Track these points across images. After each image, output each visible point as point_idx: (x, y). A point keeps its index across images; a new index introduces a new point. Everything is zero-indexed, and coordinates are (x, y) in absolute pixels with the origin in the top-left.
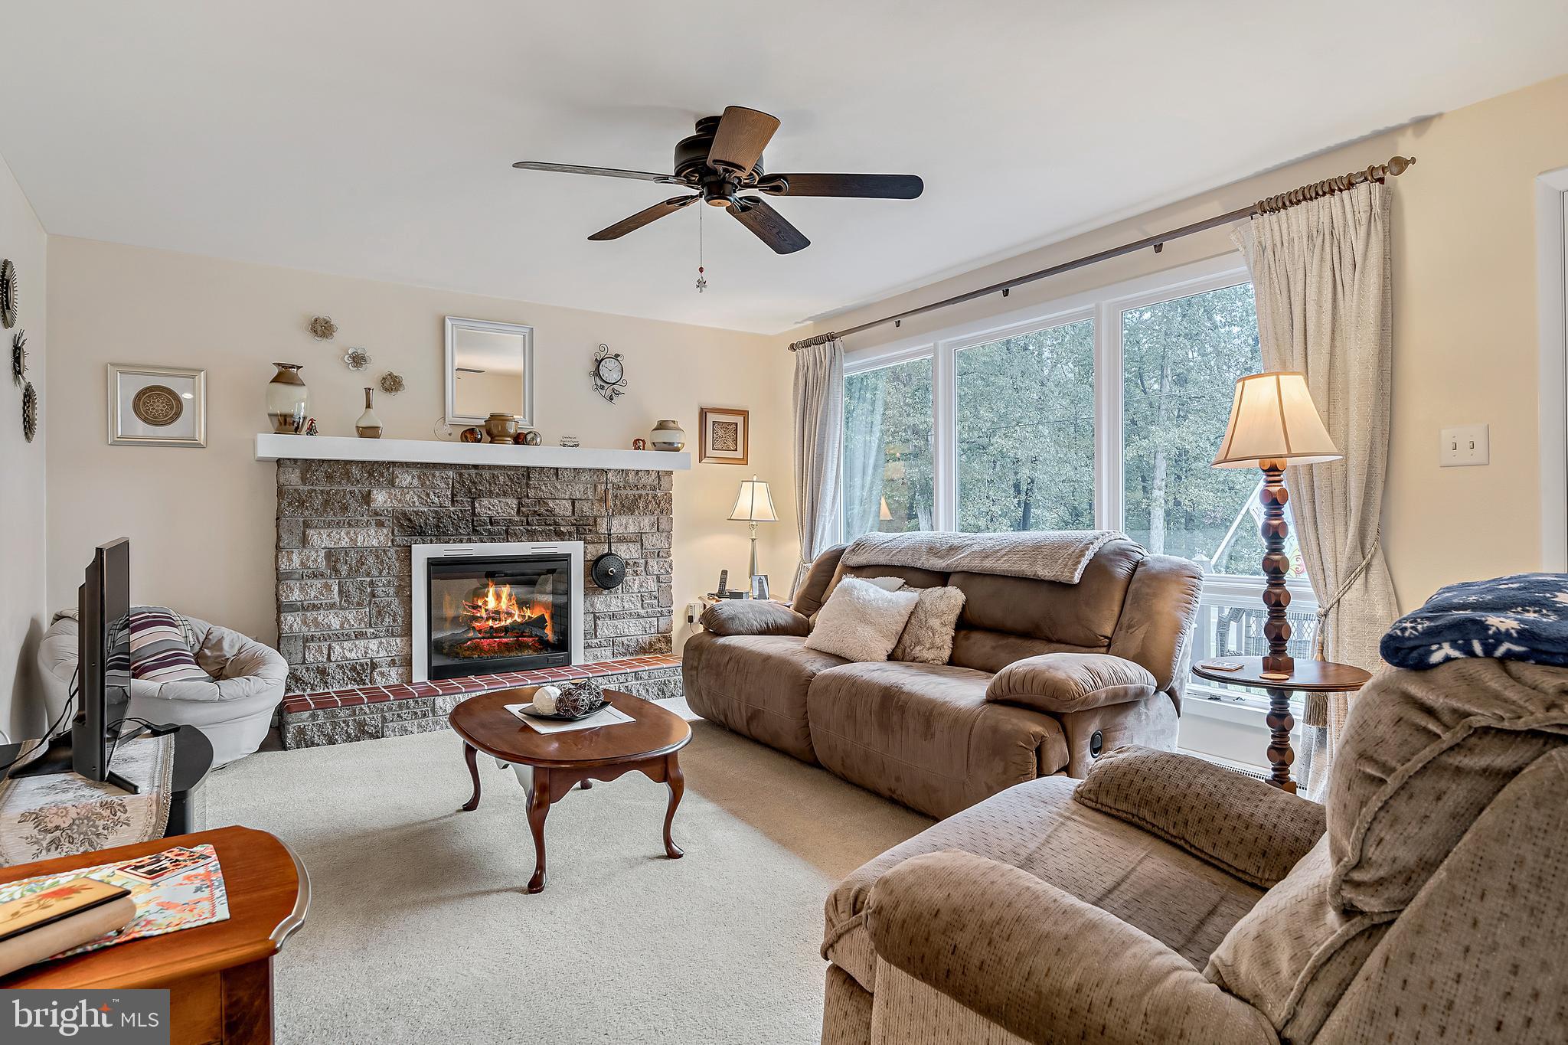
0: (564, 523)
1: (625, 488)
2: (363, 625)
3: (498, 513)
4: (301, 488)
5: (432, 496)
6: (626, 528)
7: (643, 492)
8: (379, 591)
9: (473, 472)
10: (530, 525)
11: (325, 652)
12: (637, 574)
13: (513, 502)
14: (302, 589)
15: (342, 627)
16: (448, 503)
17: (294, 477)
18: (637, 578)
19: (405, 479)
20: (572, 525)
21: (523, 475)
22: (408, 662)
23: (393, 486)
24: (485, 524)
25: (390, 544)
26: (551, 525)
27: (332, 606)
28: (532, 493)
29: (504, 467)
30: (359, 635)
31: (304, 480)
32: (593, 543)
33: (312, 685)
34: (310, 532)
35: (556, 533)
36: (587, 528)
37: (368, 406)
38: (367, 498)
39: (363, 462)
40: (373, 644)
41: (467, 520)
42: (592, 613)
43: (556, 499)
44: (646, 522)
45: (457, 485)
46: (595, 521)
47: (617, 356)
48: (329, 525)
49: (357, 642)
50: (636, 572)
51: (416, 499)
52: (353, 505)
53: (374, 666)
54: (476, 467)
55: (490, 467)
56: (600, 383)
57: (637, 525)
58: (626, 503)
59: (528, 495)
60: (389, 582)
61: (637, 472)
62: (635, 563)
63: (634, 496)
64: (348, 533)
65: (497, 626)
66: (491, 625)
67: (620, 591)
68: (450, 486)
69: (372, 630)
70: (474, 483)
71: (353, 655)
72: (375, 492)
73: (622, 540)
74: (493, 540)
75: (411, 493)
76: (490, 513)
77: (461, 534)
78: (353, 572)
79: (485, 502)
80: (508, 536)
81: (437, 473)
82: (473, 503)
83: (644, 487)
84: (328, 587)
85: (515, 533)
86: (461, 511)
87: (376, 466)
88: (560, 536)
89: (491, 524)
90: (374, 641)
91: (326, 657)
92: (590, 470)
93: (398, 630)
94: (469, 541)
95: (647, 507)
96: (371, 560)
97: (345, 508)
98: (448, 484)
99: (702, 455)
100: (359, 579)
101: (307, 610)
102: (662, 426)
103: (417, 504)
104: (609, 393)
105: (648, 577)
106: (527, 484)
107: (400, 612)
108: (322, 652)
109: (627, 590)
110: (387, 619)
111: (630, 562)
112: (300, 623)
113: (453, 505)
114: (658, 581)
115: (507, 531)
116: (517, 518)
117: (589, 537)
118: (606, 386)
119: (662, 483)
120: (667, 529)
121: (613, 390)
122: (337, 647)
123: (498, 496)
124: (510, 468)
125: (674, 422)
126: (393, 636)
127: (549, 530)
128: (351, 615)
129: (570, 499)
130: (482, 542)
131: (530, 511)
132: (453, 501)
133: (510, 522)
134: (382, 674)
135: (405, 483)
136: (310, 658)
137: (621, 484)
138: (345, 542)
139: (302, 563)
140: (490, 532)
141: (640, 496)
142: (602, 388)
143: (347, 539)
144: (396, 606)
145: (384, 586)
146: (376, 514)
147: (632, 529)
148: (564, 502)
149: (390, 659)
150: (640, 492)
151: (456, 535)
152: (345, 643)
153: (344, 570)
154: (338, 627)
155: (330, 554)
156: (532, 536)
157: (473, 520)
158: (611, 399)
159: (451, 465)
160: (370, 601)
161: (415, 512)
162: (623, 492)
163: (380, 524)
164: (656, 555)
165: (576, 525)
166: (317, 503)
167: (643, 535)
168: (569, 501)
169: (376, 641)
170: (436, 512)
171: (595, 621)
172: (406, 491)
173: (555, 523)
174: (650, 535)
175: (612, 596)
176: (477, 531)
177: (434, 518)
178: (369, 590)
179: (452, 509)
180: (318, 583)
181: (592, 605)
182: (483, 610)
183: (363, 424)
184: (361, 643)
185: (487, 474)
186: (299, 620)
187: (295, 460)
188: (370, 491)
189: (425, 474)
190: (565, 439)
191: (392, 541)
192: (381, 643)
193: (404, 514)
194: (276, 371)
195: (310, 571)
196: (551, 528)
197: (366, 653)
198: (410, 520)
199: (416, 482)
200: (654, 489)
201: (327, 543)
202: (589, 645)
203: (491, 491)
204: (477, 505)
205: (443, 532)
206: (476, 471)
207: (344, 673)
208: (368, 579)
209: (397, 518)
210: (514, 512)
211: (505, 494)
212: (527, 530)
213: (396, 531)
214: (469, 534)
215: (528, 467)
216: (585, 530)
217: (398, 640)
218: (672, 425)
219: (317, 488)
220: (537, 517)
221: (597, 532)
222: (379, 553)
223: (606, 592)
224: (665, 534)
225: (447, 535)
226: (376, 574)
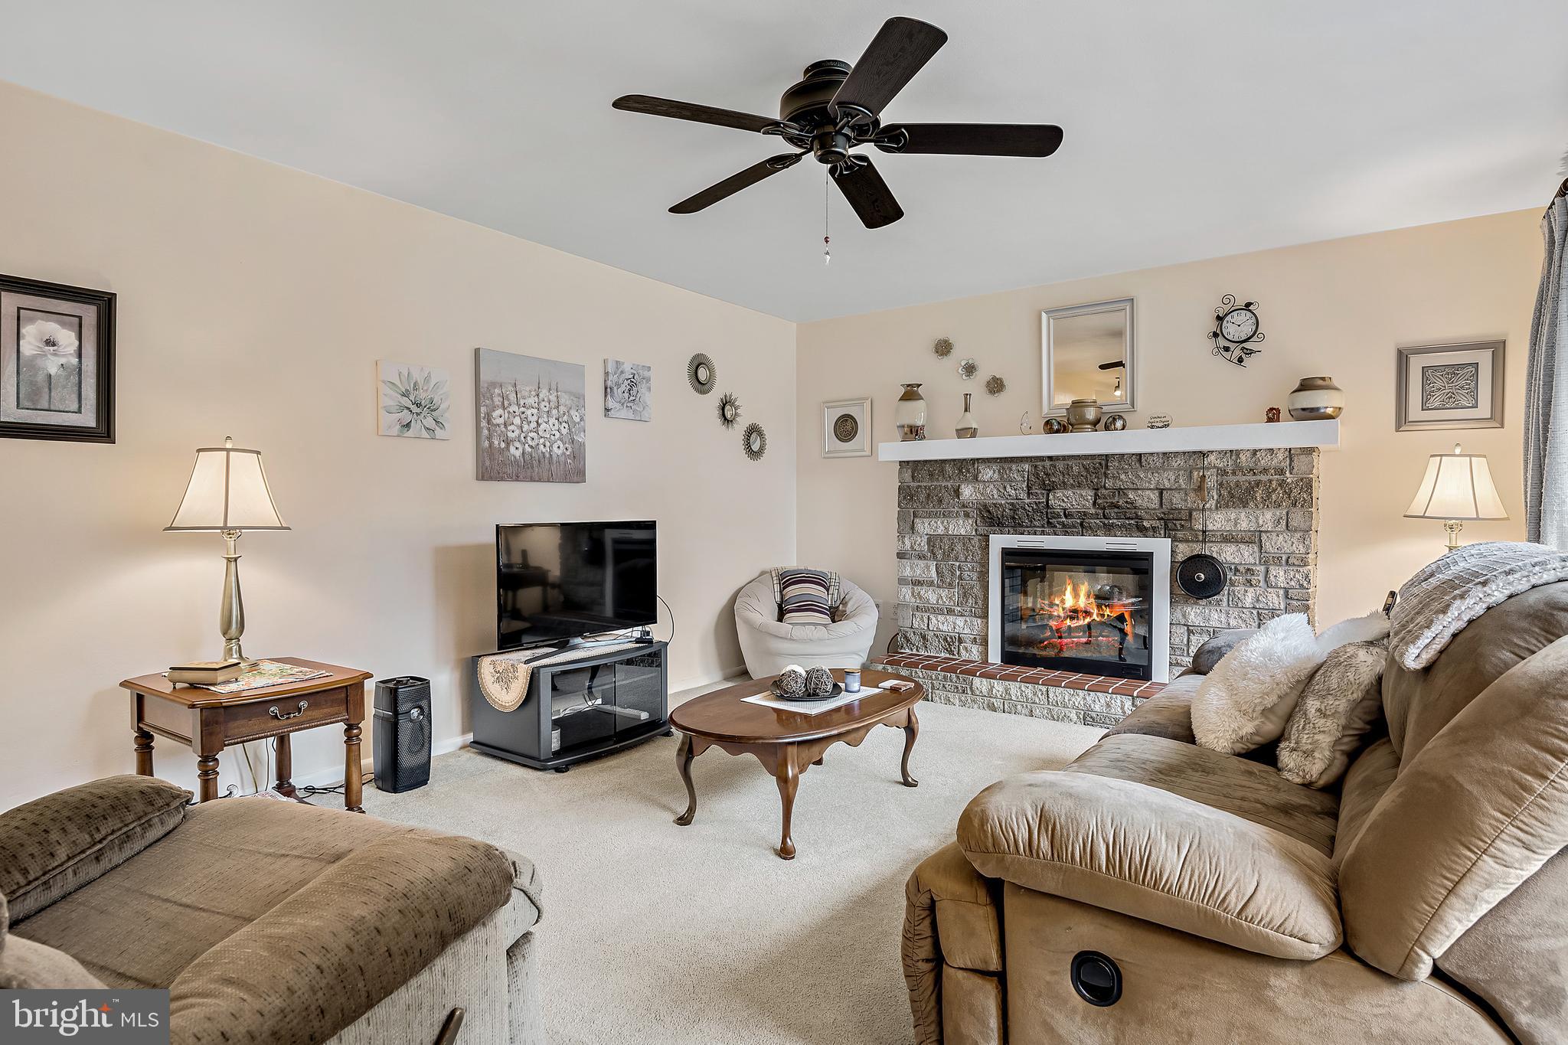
0: (1147, 517)
1: (1234, 473)
2: (952, 603)
3: (1072, 505)
4: (912, 484)
5: (1009, 489)
6: (1236, 525)
7: (1264, 478)
8: (965, 575)
9: (1048, 463)
10: (1107, 518)
11: (926, 621)
12: (1251, 585)
13: (1089, 494)
14: (911, 568)
15: (937, 602)
16: (1023, 495)
17: (907, 476)
18: (1251, 590)
19: (988, 473)
20: (1158, 519)
21: (1100, 464)
22: (985, 642)
23: (977, 480)
24: (1059, 516)
25: (974, 533)
26: (1132, 519)
27: (931, 584)
28: (1109, 484)
29: (1078, 457)
30: (950, 612)
31: (913, 477)
32: (1187, 541)
33: (917, 647)
34: (917, 520)
35: (1138, 528)
36: (1178, 523)
37: (966, 410)
38: (957, 493)
39: (955, 460)
40: (960, 621)
41: (1042, 512)
42: (1185, 625)
43: (1138, 489)
44: (1267, 518)
45: (1032, 478)
46: (1191, 515)
47: (1248, 305)
48: (929, 516)
49: (948, 617)
50: (1249, 581)
51: (995, 492)
52: (947, 498)
53: (960, 641)
54: (1050, 458)
55: (1064, 458)
56: (1222, 342)
57: (1253, 519)
58: (1237, 493)
59: (1105, 486)
60: (973, 568)
61: (1255, 452)
62: (1248, 569)
63: (1250, 483)
64: (942, 523)
65: (1075, 625)
66: (1069, 624)
67: (1225, 603)
68: (1026, 479)
69: (959, 609)
70: (1047, 474)
71: (945, 628)
72: (963, 486)
73: (1228, 539)
74: (1066, 533)
75: (992, 486)
76: (1064, 505)
77: (1035, 526)
78: (946, 556)
79: (1059, 494)
80: (1084, 528)
81: (1014, 467)
82: (1048, 495)
83: (1265, 471)
84: (928, 567)
85: (1090, 527)
86: (1036, 503)
87: (964, 462)
88: (1143, 531)
89: (1066, 517)
90: (960, 618)
91: (926, 625)
92: (1184, 453)
93: (979, 612)
94: (1043, 533)
95: (1269, 496)
96: (959, 547)
97: (940, 501)
98: (1024, 477)
99: (1402, 419)
100: (950, 563)
101: (915, 585)
102: (1306, 385)
103: (996, 497)
104: (1237, 353)
105: (1269, 590)
106: (1105, 473)
107: (980, 595)
108: (923, 621)
109: (1235, 603)
110: (970, 601)
111: (1241, 568)
112: (910, 594)
113: (1029, 498)
114: (1287, 597)
115: (1081, 524)
116: (1092, 511)
117: (1180, 534)
118: (1232, 346)
119: (1295, 464)
120: (1303, 526)
121: (1243, 349)
122: (934, 619)
123: (1073, 486)
124: (1086, 457)
125: (1323, 379)
126: (975, 616)
127: (1129, 524)
128: (944, 593)
129: (1157, 489)
130: (1056, 534)
131: (1107, 503)
132: (1029, 494)
133: (1085, 515)
134: (966, 649)
135: (986, 478)
136: (916, 625)
137: (1229, 469)
138: (941, 531)
139: (912, 547)
140: (1064, 525)
141: (1258, 483)
142: (1227, 349)
143: (942, 528)
144: (977, 590)
145: (969, 570)
146: (964, 506)
147: (1244, 525)
148: (1147, 492)
149: (973, 637)
150: (1258, 478)
151: (1031, 527)
152: (940, 616)
153: (939, 554)
154: (935, 602)
155: (931, 540)
156: (1109, 530)
157: (1047, 512)
158: (1240, 360)
159: (1027, 457)
160: (958, 583)
161: (994, 504)
162: (1232, 479)
163: (967, 515)
164: (1284, 562)
165: (1162, 519)
166: (922, 497)
167: (1263, 534)
168: (1157, 493)
169: (962, 619)
170: (1012, 504)
171: (1189, 635)
172: (987, 484)
173: (1137, 517)
174: (1274, 534)
175: (1212, 608)
176: (1051, 523)
177: (1011, 510)
178: (958, 573)
179: (1027, 501)
180: (922, 563)
181: (1184, 616)
182: (1061, 609)
183: (959, 427)
184: (951, 618)
185: (1060, 465)
186: (910, 592)
187: (908, 462)
188: (959, 485)
189: (1004, 469)
190: (1153, 420)
191: (976, 530)
192: (966, 621)
193: (985, 506)
194: (902, 391)
195: (917, 553)
196: (1132, 522)
197: (954, 628)
198: (989, 511)
199: (996, 476)
200: (1282, 472)
201: (927, 530)
202: (1177, 663)
203: (1064, 482)
204: (1051, 497)
205: (1019, 524)
206: (1051, 463)
207: (939, 641)
208: (958, 564)
209: (980, 509)
210: (1089, 504)
211: (1080, 485)
212: (1104, 524)
213: (978, 522)
214: (1043, 527)
215: (1106, 455)
216: (1175, 525)
217: (979, 621)
218: (1320, 382)
219: (922, 484)
220: (1116, 510)
221: (1191, 529)
222: (965, 540)
223: (1204, 602)
224: (1297, 535)
225: (1022, 526)
226: (963, 559)
